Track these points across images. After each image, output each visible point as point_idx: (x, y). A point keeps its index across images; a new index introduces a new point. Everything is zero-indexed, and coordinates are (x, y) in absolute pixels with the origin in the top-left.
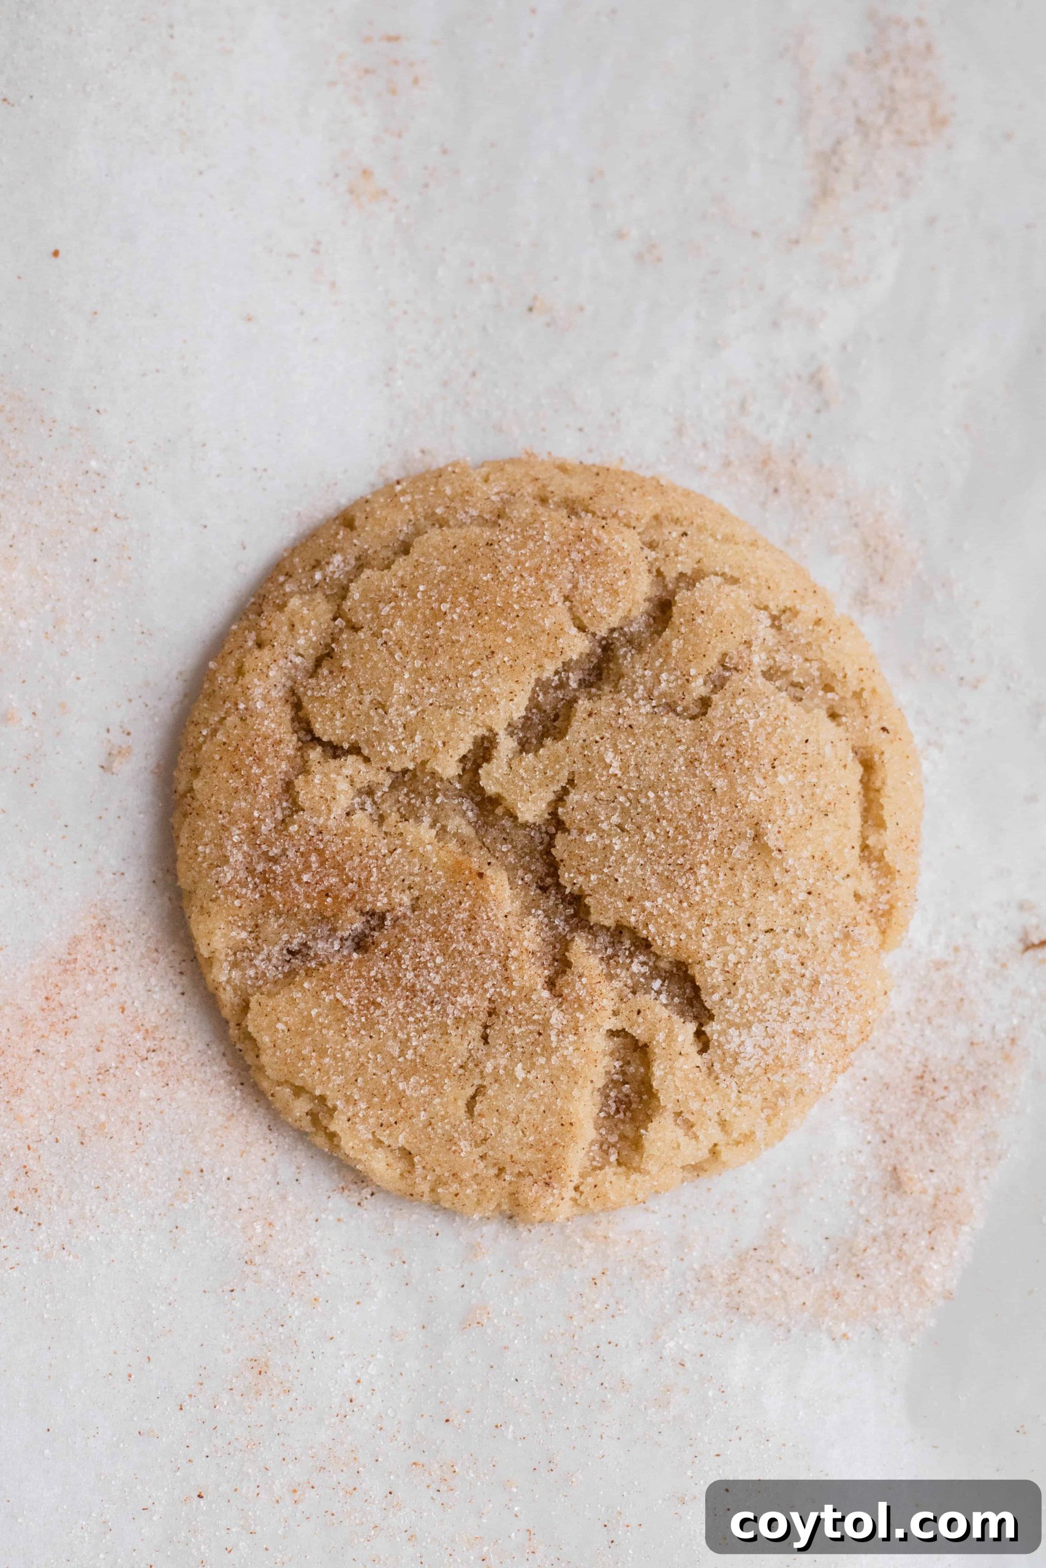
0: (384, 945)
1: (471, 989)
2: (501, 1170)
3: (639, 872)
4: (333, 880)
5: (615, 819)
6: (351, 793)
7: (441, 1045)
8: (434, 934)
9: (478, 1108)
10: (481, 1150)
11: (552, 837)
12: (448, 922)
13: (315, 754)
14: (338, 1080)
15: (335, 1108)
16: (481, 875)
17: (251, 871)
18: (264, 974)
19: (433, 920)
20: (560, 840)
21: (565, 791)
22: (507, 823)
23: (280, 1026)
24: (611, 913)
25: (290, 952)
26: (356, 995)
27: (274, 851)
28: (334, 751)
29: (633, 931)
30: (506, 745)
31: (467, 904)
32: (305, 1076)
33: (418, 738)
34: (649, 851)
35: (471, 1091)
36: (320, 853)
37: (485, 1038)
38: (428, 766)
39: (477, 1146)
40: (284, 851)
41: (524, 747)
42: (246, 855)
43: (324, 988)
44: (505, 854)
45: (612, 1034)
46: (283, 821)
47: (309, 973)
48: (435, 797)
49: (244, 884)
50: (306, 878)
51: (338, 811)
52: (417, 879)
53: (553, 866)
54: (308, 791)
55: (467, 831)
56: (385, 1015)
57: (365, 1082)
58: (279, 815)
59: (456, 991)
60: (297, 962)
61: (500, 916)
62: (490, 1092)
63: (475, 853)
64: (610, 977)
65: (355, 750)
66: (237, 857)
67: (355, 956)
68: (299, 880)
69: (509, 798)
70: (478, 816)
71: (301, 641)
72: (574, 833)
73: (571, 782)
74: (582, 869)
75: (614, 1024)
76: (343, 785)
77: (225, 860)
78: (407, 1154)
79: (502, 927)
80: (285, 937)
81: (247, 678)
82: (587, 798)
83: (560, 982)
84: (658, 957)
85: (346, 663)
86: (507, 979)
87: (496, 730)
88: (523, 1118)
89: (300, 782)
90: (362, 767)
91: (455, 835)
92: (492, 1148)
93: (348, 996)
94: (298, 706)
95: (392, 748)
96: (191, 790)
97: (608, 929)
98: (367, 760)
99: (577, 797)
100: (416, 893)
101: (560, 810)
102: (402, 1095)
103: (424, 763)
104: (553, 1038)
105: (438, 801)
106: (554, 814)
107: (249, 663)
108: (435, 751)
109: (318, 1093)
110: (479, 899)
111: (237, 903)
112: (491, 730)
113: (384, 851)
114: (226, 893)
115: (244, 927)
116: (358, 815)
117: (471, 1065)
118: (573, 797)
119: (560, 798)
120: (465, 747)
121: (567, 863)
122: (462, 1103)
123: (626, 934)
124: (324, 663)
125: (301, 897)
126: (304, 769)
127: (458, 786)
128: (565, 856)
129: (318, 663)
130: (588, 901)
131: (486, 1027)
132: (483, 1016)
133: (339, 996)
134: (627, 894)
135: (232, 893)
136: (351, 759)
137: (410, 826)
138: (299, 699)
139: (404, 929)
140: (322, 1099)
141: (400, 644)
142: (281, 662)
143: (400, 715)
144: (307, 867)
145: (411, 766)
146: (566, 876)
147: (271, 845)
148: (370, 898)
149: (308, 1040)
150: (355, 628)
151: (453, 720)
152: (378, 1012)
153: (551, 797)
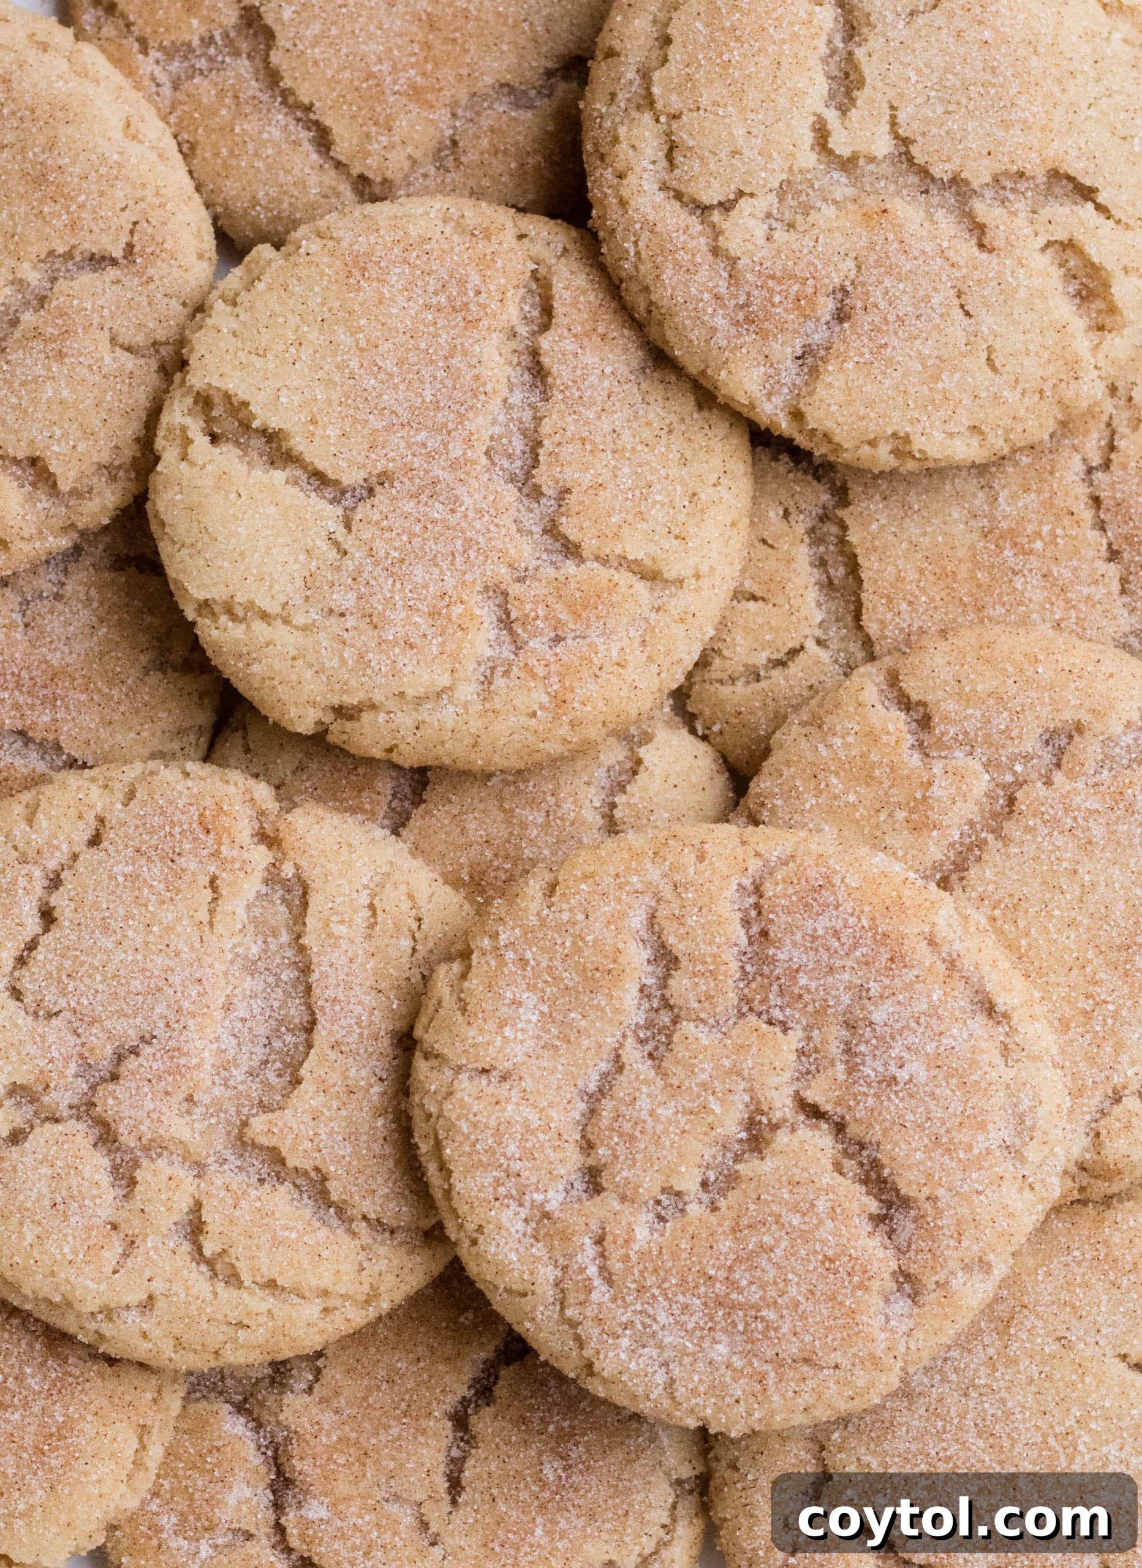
0: (859, 304)
1: (935, 289)
2: (1041, 392)
3: (981, 131)
4: (796, 288)
5: (940, 110)
6: (759, 223)
7: (943, 340)
8: (886, 273)
9: (998, 363)
10: (1019, 389)
11: (907, 153)
12: (888, 257)
13: (716, 217)
14: (898, 413)
15: (907, 435)
16: (885, 211)
17: (737, 324)
18: (794, 384)
19: (878, 264)
20: (914, 150)
21: (893, 117)
22: (872, 167)
23: (833, 408)
24: (985, 172)
25: (798, 358)
26: (866, 350)
27: (742, 300)
28: (726, 206)
29: (1006, 173)
30: (832, 116)
31: (891, 237)
32: (872, 429)
33: (775, 155)
34: (977, 113)
35: (985, 355)
36: (772, 277)
37: (968, 314)
38: (795, 168)
39: (1015, 388)
40: (748, 295)
41: (843, 111)
42: (724, 316)
43: (843, 362)
44: (885, 187)
45: (1043, 250)
46: (730, 276)
47: (824, 360)
48: (812, 186)
49: (740, 335)
50: (777, 299)
51: (761, 241)
52: (847, 245)
53: (924, 172)
54: (733, 244)
55: (850, 192)
56: (894, 348)
57: (915, 402)
58: (725, 275)
59: (927, 298)
60: (810, 360)
61: (917, 227)
62: (997, 346)
63: (868, 201)
64: (1015, 214)
65: (741, 194)
66: (720, 322)
67: (846, 325)
68: (773, 305)
69: (862, 148)
70: (848, 177)
71: (649, 151)
72: (920, 139)
73: (892, 108)
74: (944, 158)
75: (1041, 242)
76: (751, 223)
77: (714, 330)
78: (974, 429)
79: (925, 233)
80: (789, 350)
81: (633, 203)
82: (911, 110)
83: (986, 242)
84: (1033, 178)
85: (691, 143)
86: (953, 265)
87: (818, 111)
88: (1031, 347)
89: (722, 242)
90: (754, 201)
91: (845, 199)
92: (1026, 381)
93: (862, 355)
94: (679, 196)
95: (763, 175)
96: (651, 303)
97: (987, 185)
98: (752, 195)
99: (904, 115)
100: (854, 255)
101: (900, 131)
102: (944, 391)
103: (791, 169)
104: (1010, 280)
105: (816, 186)
106: (897, 137)
107: (625, 193)
108: (792, 155)
109: (889, 432)
110: (898, 227)
111: (744, 350)
112: (815, 114)
113: (812, 244)
114: (731, 351)
115: (759, 364)
116: (777, 235)
117: (972, 338)
118: (902, 117)
119: (893, 123)
120: (809, 138)
121: (931, 161)
122: (986, 369)
123: (1002, 179)
124: (675, 154)
125: (784, 315)
126: (716, 233)
127: (822, 167)
128: (927, 158)
129: (670, 157)
130: (963, 175)
131: (962, 306)
132: (956, 301)
133: (856, 359)
134: (985, 152)
135: (736, 347)
136: (743, 202)
137: (813, 216)
138: (675, 190)
139: (863, 284)
140: (895, 435)
141: (715, 103)
142: (645, 176)
143: (752, 149)
144: (772, 292)
145: (784, 176)
146: (937, 171)
147: (736, 297)
148: (826, 281)
149: (858, 403)
150: (676, 117)
151: (788, 126)
152: (889, 350)
153: (887, 128)
